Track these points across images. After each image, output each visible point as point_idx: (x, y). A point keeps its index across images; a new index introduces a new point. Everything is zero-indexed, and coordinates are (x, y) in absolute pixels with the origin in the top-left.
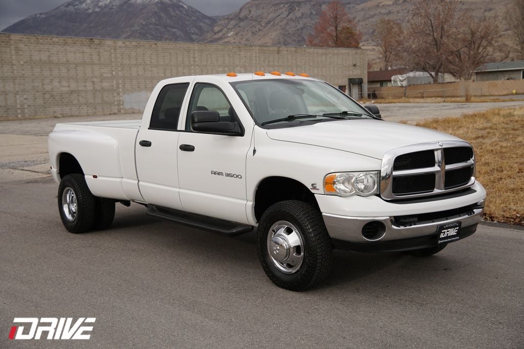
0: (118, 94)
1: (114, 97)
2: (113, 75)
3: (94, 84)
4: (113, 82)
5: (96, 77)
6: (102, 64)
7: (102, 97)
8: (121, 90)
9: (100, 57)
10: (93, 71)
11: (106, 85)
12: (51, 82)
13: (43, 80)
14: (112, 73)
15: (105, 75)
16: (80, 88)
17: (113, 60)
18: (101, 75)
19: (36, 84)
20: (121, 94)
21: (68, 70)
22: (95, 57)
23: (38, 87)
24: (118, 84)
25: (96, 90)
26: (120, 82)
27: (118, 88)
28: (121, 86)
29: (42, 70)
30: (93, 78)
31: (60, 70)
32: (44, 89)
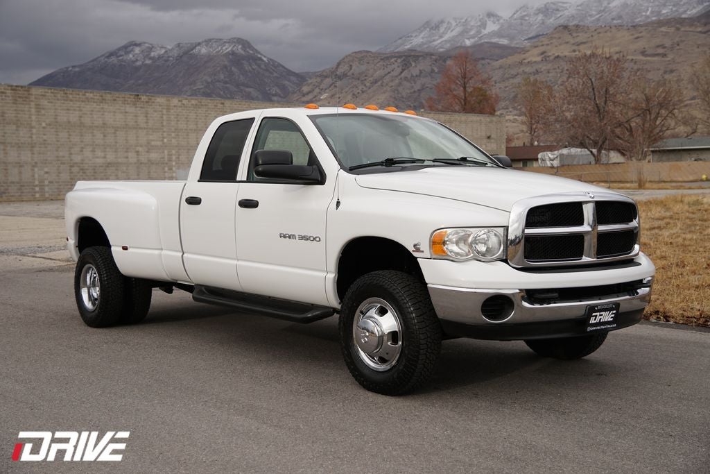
0: (170, 169)
1: (165, 172)
2: (164, 143)
3: (138, 155)
4: (163, 152)
5: (141, 146)
6: (150, 129)
7: (149, 172)
8: (174, 163)
9: (147, 120)
10: (137, 137)
11: (154, 156)
12: (82, 151)
13: (70, 148)
14: (163, 141)
15: (153, 143)
16: (120, 160)
17: (165, 123)
18: (148, 143)
19: (61, 154)
20: (174, 169)
21: (104, 136)
22: (141, 119)
23: (64, 157)
24: (170, 155)
25: (141, 163)
26: (174, 152)
27: (170, 160)
28: (174, 158)
29: (70, 135)
30: (137, 146)
31: (94, 136)
32: (71, 160)
